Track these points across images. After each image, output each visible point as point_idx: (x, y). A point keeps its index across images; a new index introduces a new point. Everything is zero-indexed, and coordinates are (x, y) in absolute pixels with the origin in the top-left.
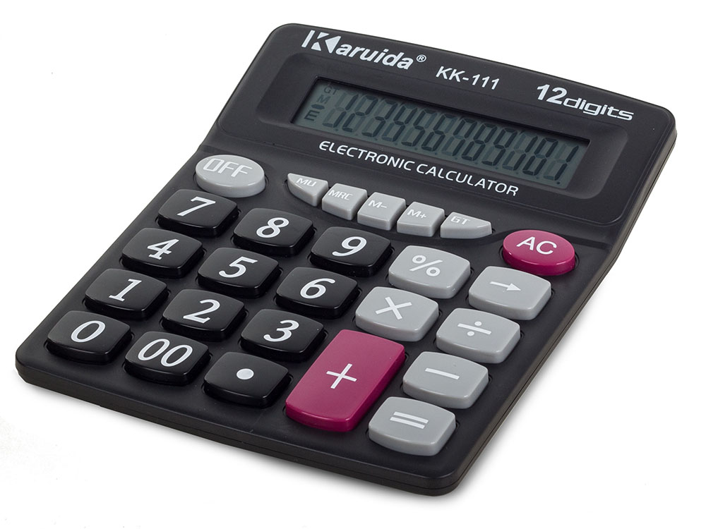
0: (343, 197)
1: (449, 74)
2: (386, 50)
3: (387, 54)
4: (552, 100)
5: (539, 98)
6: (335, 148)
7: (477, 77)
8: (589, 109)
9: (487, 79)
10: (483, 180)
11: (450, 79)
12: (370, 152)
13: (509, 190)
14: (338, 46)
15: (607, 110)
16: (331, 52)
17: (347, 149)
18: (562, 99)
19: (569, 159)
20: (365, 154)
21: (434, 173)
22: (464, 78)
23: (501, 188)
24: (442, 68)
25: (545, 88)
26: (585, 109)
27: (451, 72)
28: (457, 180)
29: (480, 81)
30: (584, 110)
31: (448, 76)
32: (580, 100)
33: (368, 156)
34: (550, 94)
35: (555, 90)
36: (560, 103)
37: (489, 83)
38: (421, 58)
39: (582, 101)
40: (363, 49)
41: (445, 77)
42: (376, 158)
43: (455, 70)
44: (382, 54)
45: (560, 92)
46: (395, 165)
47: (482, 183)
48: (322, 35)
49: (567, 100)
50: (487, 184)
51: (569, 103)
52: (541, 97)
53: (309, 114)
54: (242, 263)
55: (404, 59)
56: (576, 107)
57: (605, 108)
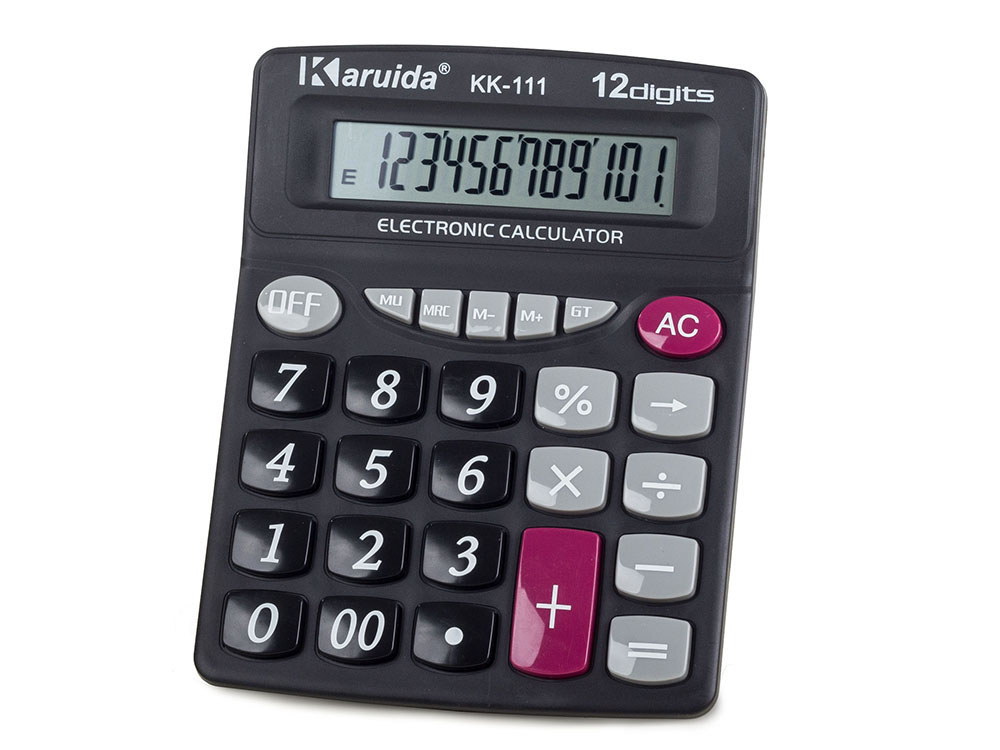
0: (439, 311)
1: (484, 83)
2: (399, 66)
3: (403, 72)
4: (615, 94)
5: (600, 95)
6: (397, 226)
7: (518, 80)
8: (661, 97)
9: (530, 81)
10: (579, 230)
11: (489, 91)
12: (439, 223)
13: (613, 237)
14: (342, 75)
15: (682, 93)
16: (336, 85)
17: (411, 224)
18: (626, 90)
19: (661, 168)
20: (434, 226)
21: (521, 234)
22: (504, 87)
23: (603, 236)
24: (473, 76)
25: (601, 78)
26: (658, 98)
27: (486, 79)
28: (550, 237)
29: (525, 87)
30: (656, 100)
31: (485, 88)
32: (646, 85)
33: (438, 228)
34: (610, 86)
35: (614, 78)
36: (625, 96)
37: (537, 88)
38: (444, 68)
39: (649, 87)
40: (372, 71)
41: (483, 91)
42: (448, 229)
43: (490, 77)
44: (398, 73)
45: (620, 80)
46: (473, 234)
47: (579, 235)
48: (317, 61)
49: (632, 89)
50: (586, 235)
51: (637, 93)
52: (602, 94)
53: (345, 176)
54: (378, 460)
55: (425, 75)
56: (645, 97)
57: (678, 92)
